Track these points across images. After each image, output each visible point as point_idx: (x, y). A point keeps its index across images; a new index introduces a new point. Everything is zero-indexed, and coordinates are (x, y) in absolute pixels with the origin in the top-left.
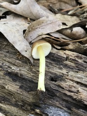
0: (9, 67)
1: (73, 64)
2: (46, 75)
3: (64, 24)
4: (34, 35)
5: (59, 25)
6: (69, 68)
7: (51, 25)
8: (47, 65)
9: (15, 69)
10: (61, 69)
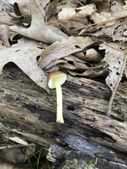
0: (26, 98)
1: (88, 91)
2: (63, 104)
3: (77, 47)
4: (47, 61)
5: (72, 49)
6: (85, 95)
7: (64, 49)
8: (63, 94)
9: (32, 100)
10: (77, 96)
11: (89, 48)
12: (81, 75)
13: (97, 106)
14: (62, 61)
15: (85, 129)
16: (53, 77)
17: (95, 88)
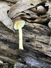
0: (1, 36)
1: (38, 31)
2: (23, 39)
3: (32, 5)
4: (14, 14)
5: (29, 6)
6: (36, 33)
7: (24, 6)
8: (23, 33)
9: (5, 37)
10: (31, 34)
11: (39, 5)
12: (34, 21)
13: (43, 39)
14: (22, 13)
15: (36, 53)
16: (16, 23)
17: (42, 29)
